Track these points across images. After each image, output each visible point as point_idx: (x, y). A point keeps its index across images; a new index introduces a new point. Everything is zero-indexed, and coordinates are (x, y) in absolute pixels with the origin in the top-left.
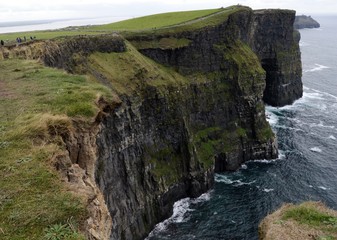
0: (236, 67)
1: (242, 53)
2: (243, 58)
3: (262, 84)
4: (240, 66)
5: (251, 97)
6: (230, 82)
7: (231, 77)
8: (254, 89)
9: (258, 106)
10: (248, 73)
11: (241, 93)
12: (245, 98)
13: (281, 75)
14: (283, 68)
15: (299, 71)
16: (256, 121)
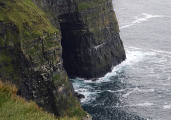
0: (15, 29)
1: (20, 9)
2: (24, 16)
3: (57, 48)
4: (21, 28)
5: (44, 68)
6: (11, 51)
7: (11, 44)
8: (45, 56)
9: (56, 78)
10: (34, 36)
11: (28, 64)
12: (36, 69)
13: (89, 34)
14: (90, 24)
15: (114, 25)
16: (57, 99)
